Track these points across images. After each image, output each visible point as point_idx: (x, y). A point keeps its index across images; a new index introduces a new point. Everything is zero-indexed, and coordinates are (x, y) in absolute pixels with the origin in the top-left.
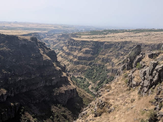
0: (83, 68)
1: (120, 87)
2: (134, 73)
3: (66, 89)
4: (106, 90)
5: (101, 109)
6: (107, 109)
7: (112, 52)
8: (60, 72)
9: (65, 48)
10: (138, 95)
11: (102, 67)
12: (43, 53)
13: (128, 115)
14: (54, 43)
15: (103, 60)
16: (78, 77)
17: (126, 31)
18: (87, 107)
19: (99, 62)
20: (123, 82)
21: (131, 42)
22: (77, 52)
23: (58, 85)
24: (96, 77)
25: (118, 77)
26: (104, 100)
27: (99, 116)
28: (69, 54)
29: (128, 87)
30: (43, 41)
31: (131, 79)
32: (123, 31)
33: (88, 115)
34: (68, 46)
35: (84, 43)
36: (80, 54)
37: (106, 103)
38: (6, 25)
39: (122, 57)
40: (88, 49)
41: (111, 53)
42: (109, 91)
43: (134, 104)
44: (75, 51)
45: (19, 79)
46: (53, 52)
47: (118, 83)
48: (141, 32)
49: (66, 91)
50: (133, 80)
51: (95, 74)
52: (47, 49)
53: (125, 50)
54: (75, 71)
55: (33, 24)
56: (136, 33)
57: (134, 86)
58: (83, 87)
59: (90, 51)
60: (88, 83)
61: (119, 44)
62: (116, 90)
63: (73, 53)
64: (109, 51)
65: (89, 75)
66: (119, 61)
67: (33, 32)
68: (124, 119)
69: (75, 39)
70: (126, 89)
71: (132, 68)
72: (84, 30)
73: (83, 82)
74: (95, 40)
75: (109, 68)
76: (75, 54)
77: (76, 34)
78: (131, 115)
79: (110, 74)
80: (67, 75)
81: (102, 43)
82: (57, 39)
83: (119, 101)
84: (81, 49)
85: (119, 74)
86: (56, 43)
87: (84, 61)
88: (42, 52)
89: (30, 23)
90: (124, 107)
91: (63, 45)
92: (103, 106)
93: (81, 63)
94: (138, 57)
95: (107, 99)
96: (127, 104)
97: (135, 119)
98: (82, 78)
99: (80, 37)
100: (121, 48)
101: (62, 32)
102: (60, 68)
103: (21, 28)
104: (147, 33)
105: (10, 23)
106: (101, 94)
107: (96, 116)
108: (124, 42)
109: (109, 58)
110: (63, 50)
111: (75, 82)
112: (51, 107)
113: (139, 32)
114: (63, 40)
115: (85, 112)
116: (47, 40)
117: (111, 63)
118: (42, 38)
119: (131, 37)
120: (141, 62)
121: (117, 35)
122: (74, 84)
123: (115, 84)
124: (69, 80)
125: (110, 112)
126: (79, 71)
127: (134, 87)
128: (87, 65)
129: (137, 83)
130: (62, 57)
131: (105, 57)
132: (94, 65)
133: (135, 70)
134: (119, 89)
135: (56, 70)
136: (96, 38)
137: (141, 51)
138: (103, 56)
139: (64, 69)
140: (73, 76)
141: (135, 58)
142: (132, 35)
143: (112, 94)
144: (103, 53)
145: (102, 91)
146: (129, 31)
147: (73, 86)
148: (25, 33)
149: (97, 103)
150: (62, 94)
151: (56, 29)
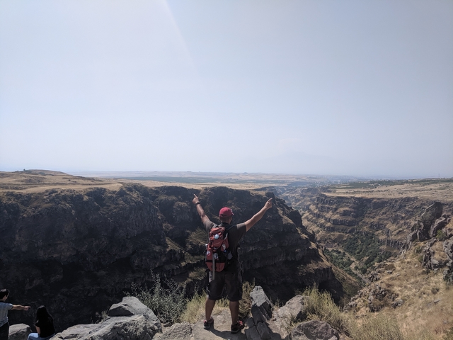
0: (340, 237)
1: (410, 268)
2: (434, 247)
3: (316, 268)
4: (386, 272)
5: (380, 300)
6: (390, 302)
7: (385, 213)
8: (307, 242)
9: (312, 207)
10: (445, 282)
11: (370, 237)
12: (283, 215)
13: (430, 313)
14: (297, 200)
15: (372, 226)
16: (333, 251)
17: (407, 182)
18: (357, 296)
19: (366, 229)
20: (415, 260)
21: (417, 198)
22: (330, 213)
23: (305, 261)
24: (361, 251)
25: (404, 252)
26: (384, 286)
27: (377, 311)
28: (318, 216)
29: (423, 268)
30: (280, 197)
31: (429, 255)
32: (401, 182)
33: (359, 309)
34: (318, 204)
35: (340, 200)
36: (336, 217)
37: (388, 291)
38: (233, 178)
39: (403, 222)
40: (347, 209)
41: (384, 215)
42: (391, 273)
43: (439, 297)
44: (328, 212)
45: (251, 248)
46: (297, 213)
47: (406, 261)
48: (433, 183)
49: (316, 270)
50: (432, 257)
51: (360, 247)
52: (288, 208)
53: (408, 211)
54: (328, 241)
55: (267, 175)
56: (424, 185)
57: (435, 267)
58: (341, 265)
59: (351, 212)
60: (349, 260)
61: (396, 201)
62: (403, 272)
63: (324, 214)
64: (381, 213)
65: (351, 248)
66: (399, 227)
67: (268, 185)
68: (424, 319)
69: (327, 194)
70: (420, 271)
71: (429, 238)
72: (339, 181)
73: (342, 259)
74: (358, 196)
75: (382, 237)
76: (328, 215)
77: (328, 187)
78: (435, 314)
79: (384, 247)
80: (318, 246)
81: (370, 200)
82: (301, 195)
83: (410, 289)
84: (336, 209)
85: (406, 246)
86: (299, 200)
87: (341, 227)
88: (281, 212)
89: (264, 174)
90: (420, 301)
91: (309, 203)
92: (384, 296)
93: (338, 230)
94: (438, 221)
95: (389, 286)
96: (425, 296)
97: (445, 322)
98: (340, 252)
99: (335, 192)
100: (400, 208)
101: (308, 185)
102: (306, 237)
103: (252, 180)
104: (443, 185)
105: (238, 175)
106: (378, 277)
107: (373, 311)
108: (405, 199)
109: (381, 222)
110: (309, 210)
111: (328, 257)
112: (294, 292)
113: (429, 184)
114: (309, 196)
115: (354, 302)
116: (287, 197)
117: (385, 231)
118: (280, 193)
119: (416, 191)
120: (444, 230)
121: (391, 188)
122: (328, 260)
123: (402, 263)
124: (321, 254)
125: (395, 306)
126: (334, 241)
127: (436, 269)
128: (346, 233)
129: (440, 262)
130: (309, 221)
131: (375, 220)
132: (357, 233)
133: (435, 241)
134: (408, 271)
135: (301, 239)
136: (359, 192)
137: (442, 213)
138: (372, 220)
139: (312, 237)
140: (325, 248)
141: (432, 222)
142: (418, 188)
143: (397, 278)
144: (371, 215)
145: (379, 272)
146: (412, 182)
147: (326, 264)
148: (257, 186)
149: (372, 291)
150: (310, 274)
151: (298, 180)
